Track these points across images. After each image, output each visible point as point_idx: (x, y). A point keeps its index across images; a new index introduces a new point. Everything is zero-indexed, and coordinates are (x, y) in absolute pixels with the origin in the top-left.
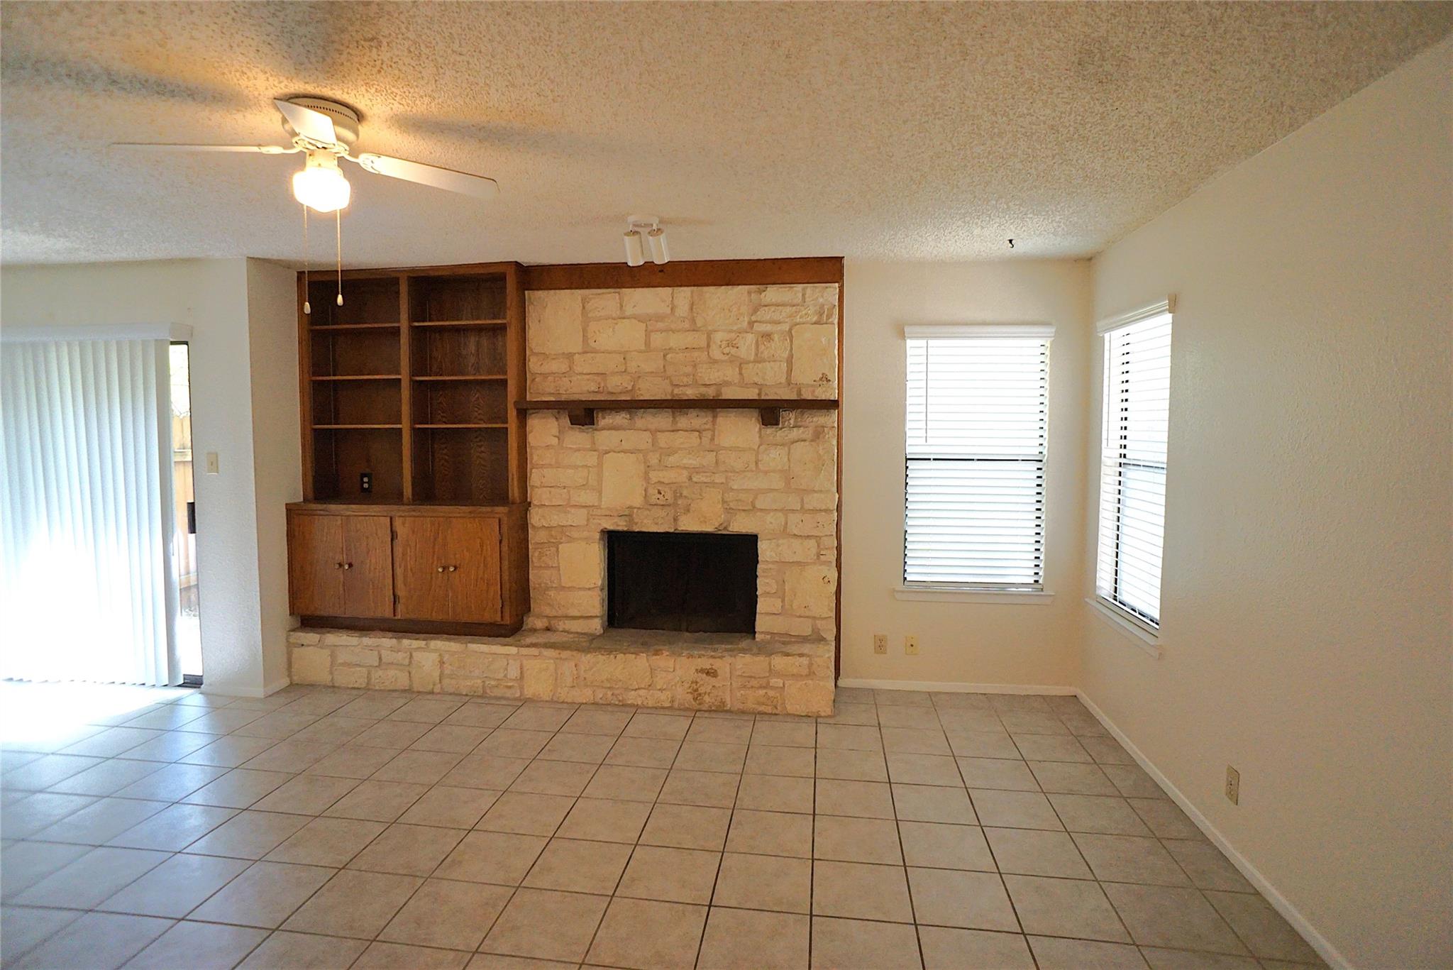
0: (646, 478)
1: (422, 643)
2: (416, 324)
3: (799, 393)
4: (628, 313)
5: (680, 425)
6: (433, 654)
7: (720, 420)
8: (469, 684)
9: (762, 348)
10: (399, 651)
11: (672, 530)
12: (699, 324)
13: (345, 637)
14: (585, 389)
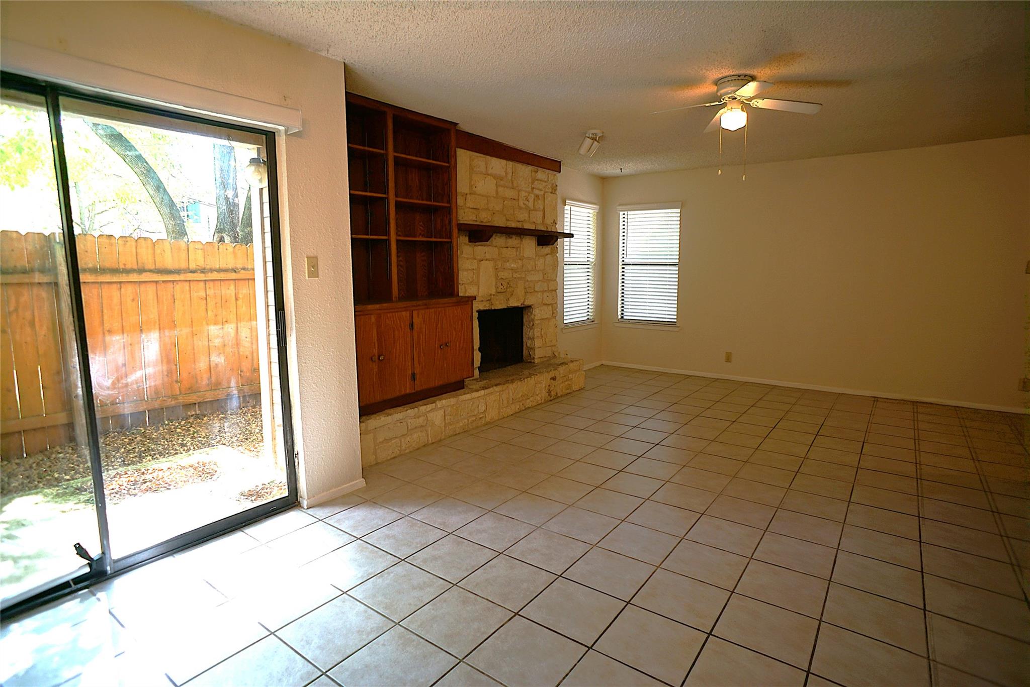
0: (497, 276)
1: (430, 407)
2: (382, 151)
3: (547, 228)
4: (489, 172)
5: (508, 245)
6: (440, 411)
7: (524, 240)
8: (462, 424)
9: (536, 203)
10: (420, 416)
11: (506, 307)
12: (515, 185)
13: (383, 418)
14: (470, 218)
